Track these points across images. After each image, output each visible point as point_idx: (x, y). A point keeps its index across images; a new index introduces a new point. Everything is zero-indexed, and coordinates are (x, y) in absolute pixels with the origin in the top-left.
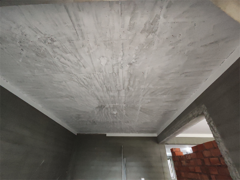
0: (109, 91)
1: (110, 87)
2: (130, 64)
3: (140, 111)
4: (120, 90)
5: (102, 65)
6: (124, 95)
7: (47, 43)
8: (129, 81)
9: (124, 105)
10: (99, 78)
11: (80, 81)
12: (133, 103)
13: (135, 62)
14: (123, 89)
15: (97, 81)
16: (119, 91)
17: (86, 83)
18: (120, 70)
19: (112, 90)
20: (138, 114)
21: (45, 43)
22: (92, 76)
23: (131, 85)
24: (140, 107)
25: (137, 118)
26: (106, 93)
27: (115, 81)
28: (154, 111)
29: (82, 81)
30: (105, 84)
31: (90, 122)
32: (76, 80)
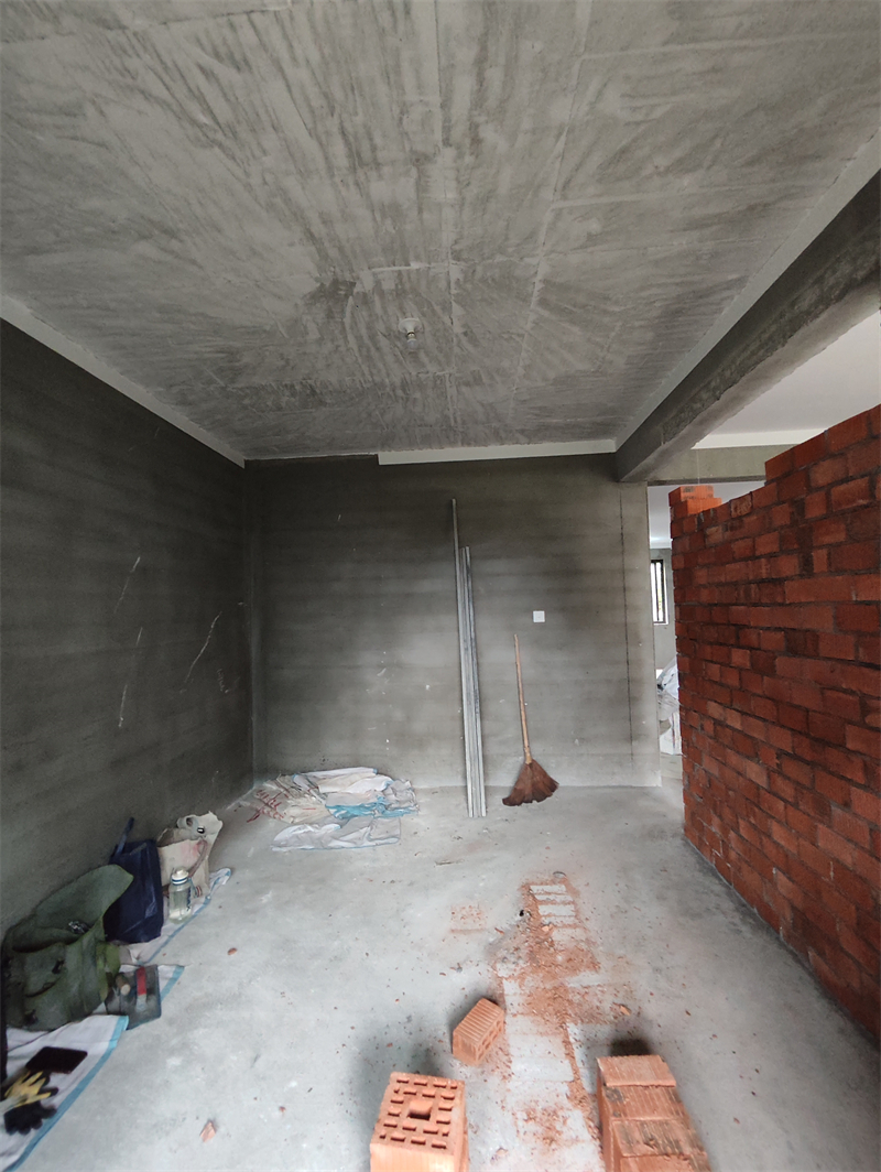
0: (361, 165)
1: (371, 139)
3: (543, 302)
4: (426, 157)
6: (451, 195)
8: (481, 62)
9: (455, 271)
10: (294, 59)
11: (181, 92)
12: (502, 251)
14: (447, 142)
15: (282, 83)
16: (420, 160)
17: (223, 111)
19: (381, 155)
20: (529, 325)
22: (248, 37)
23: (492, 102)
24: (539, 277)
25: (524, 354)
26: (347, 186)
27: (392, 74)
28: (617, 303)
29: (190, 90)
30: (338, 110)
31: (293, 395)
32: (158, 89)
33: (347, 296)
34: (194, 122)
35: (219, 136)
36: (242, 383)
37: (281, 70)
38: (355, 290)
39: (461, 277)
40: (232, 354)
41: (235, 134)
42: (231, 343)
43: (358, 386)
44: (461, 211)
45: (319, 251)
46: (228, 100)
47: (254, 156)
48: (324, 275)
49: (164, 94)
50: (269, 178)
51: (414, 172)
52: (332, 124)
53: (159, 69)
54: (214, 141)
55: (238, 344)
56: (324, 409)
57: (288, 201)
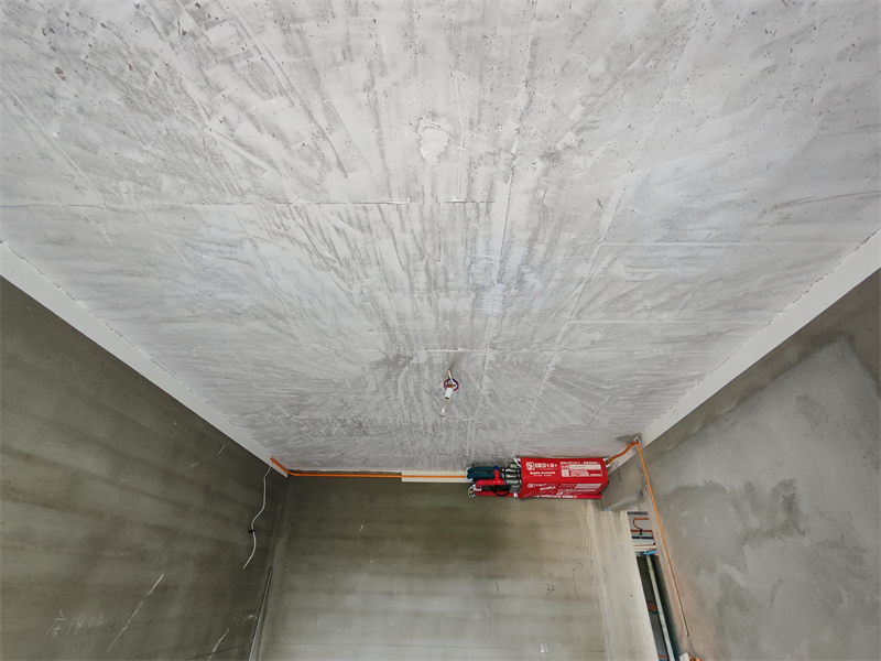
0: (435, 288)
1: (446, 274)
2: (552, 157)
3: (552, 380)
4: (483, 288)
5: (423, 160)
6: (497, 311)
7: (174, 35)
8: (532, 241)
9: (490, 355)
10: (403, 230)
11: (317, 239)
12: (527, 346)
13: (575, 144)
14: (500, 281)
15: (391, 240)
16: (478, 290)
17: (343, 251)
18: (502, 189)
19: (450, 284)
20: (540, 393)
21: (167, 33)
22: (374, 215)
23: (536, 262)
24: (553, 363)
25: (532, 411)
26: (422, 299)
27: (470, 242)
28: (608, 383)
29: (324, 239)
30: (427, 257)
31: (343, 427)
32: (302, 237)
33: (404, 366)
34: (320, 256)
35: (337, 265)
36: (304, 415)
37: (393, 234)
38: (412, 362)
39: (494, 360)
40: (302, 396)
41: (348, 265)
42: (304, 389)
43: (398, 424)
44: (502, 319)
45: (390, 336)
46: (349, 246)
47: (358, 278)
48: (390, 351)
49: (306, 240)
50: (365, 291)
51: (473, 295)
52: (421, 265)
53: (306, 226)
54: (332, 268)
55: (310, 390)
56: (366, 438)
57: (375, 305)
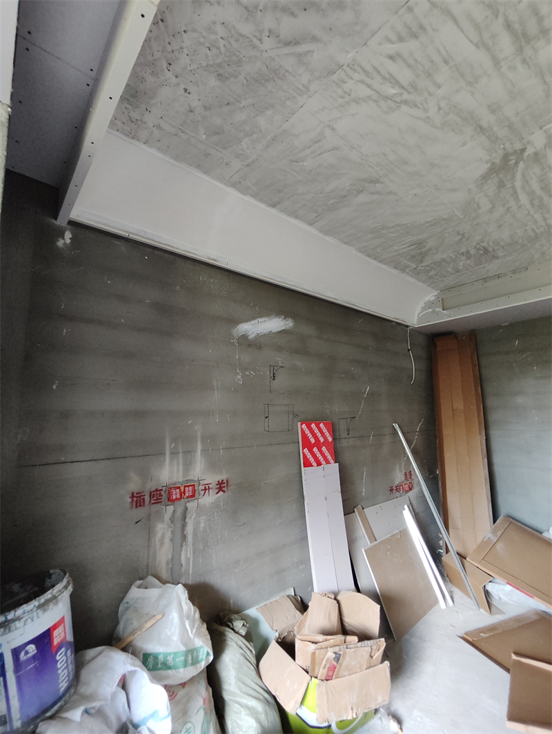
0: (528, 41)
1: (536, 11)
11: (377, 83)
15: (451, 24)
17: (405, 76)
34: (386, 98)
35: (406, 96)
38: (526, 154)
40: (420, 244)
41: (414, 87)
42: (419, 237)
43: (531, 233)
45: (489, 138)
46: (409, 66)
47: (430, 94)
48: (494, 155)
50: (443, 104)
52: (498, 25)
53: (364, 77)
54: (402, 102)
55: (424, 236)
56: (497, 261)
57: (459, 112)
